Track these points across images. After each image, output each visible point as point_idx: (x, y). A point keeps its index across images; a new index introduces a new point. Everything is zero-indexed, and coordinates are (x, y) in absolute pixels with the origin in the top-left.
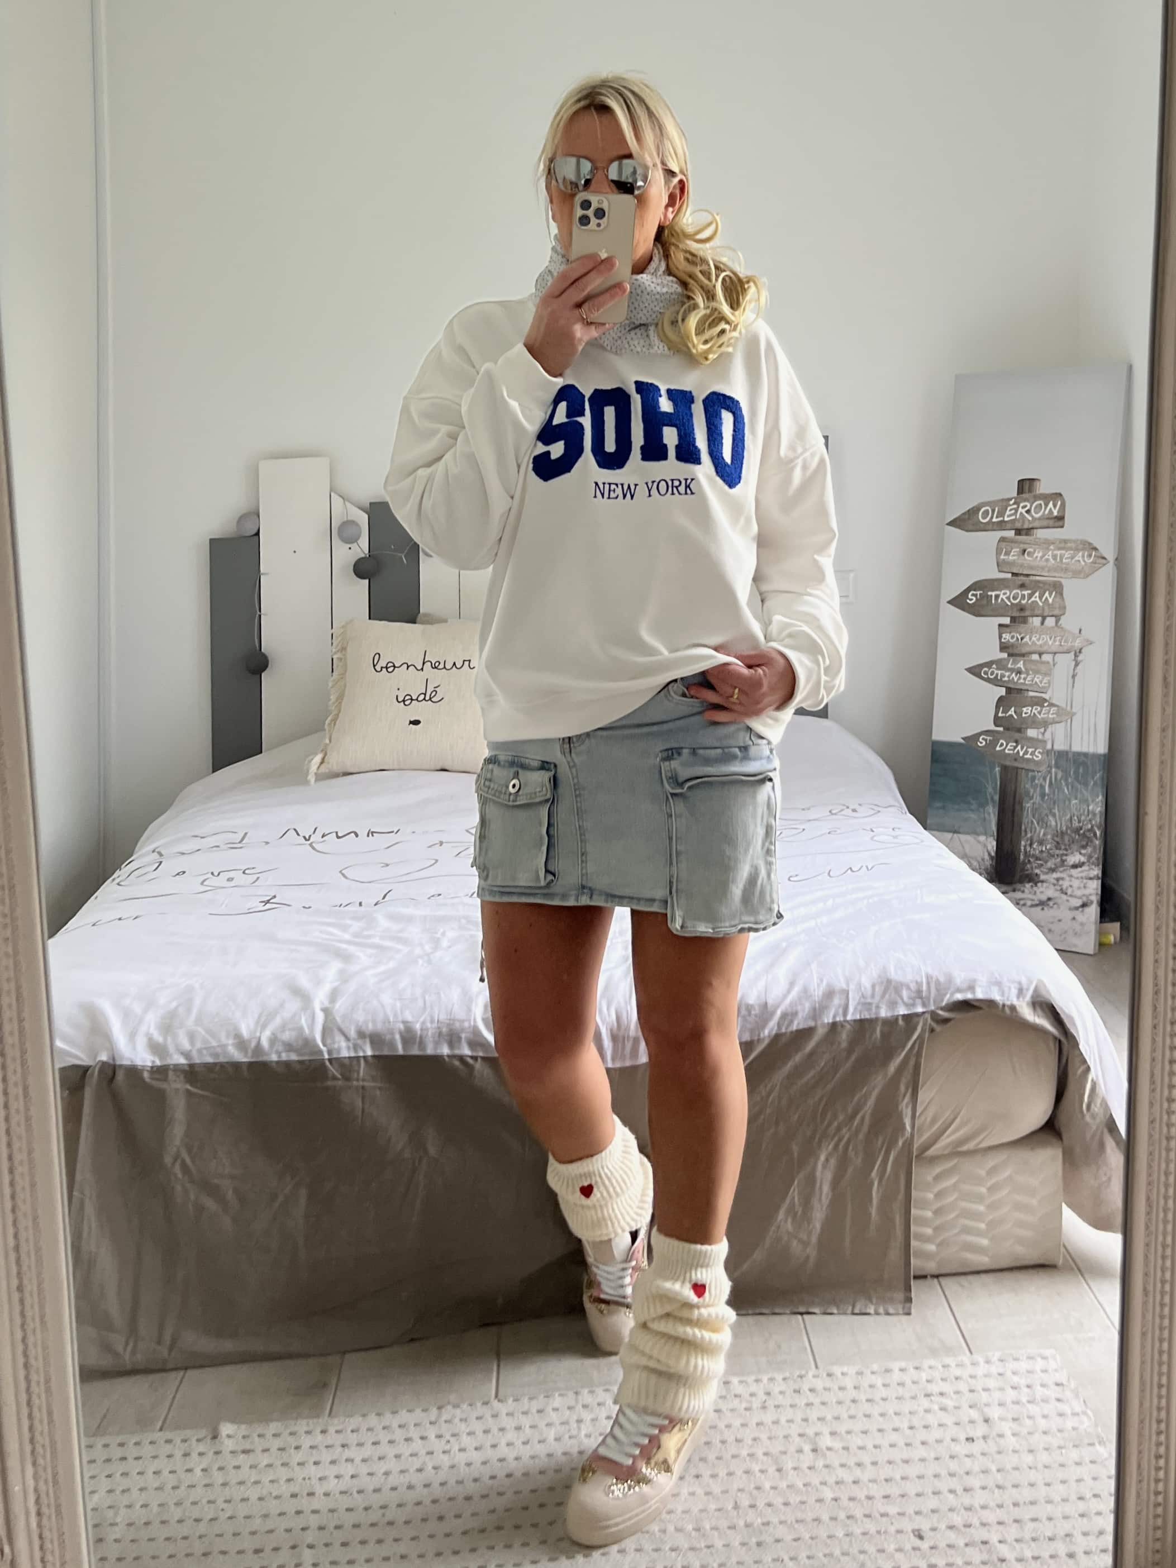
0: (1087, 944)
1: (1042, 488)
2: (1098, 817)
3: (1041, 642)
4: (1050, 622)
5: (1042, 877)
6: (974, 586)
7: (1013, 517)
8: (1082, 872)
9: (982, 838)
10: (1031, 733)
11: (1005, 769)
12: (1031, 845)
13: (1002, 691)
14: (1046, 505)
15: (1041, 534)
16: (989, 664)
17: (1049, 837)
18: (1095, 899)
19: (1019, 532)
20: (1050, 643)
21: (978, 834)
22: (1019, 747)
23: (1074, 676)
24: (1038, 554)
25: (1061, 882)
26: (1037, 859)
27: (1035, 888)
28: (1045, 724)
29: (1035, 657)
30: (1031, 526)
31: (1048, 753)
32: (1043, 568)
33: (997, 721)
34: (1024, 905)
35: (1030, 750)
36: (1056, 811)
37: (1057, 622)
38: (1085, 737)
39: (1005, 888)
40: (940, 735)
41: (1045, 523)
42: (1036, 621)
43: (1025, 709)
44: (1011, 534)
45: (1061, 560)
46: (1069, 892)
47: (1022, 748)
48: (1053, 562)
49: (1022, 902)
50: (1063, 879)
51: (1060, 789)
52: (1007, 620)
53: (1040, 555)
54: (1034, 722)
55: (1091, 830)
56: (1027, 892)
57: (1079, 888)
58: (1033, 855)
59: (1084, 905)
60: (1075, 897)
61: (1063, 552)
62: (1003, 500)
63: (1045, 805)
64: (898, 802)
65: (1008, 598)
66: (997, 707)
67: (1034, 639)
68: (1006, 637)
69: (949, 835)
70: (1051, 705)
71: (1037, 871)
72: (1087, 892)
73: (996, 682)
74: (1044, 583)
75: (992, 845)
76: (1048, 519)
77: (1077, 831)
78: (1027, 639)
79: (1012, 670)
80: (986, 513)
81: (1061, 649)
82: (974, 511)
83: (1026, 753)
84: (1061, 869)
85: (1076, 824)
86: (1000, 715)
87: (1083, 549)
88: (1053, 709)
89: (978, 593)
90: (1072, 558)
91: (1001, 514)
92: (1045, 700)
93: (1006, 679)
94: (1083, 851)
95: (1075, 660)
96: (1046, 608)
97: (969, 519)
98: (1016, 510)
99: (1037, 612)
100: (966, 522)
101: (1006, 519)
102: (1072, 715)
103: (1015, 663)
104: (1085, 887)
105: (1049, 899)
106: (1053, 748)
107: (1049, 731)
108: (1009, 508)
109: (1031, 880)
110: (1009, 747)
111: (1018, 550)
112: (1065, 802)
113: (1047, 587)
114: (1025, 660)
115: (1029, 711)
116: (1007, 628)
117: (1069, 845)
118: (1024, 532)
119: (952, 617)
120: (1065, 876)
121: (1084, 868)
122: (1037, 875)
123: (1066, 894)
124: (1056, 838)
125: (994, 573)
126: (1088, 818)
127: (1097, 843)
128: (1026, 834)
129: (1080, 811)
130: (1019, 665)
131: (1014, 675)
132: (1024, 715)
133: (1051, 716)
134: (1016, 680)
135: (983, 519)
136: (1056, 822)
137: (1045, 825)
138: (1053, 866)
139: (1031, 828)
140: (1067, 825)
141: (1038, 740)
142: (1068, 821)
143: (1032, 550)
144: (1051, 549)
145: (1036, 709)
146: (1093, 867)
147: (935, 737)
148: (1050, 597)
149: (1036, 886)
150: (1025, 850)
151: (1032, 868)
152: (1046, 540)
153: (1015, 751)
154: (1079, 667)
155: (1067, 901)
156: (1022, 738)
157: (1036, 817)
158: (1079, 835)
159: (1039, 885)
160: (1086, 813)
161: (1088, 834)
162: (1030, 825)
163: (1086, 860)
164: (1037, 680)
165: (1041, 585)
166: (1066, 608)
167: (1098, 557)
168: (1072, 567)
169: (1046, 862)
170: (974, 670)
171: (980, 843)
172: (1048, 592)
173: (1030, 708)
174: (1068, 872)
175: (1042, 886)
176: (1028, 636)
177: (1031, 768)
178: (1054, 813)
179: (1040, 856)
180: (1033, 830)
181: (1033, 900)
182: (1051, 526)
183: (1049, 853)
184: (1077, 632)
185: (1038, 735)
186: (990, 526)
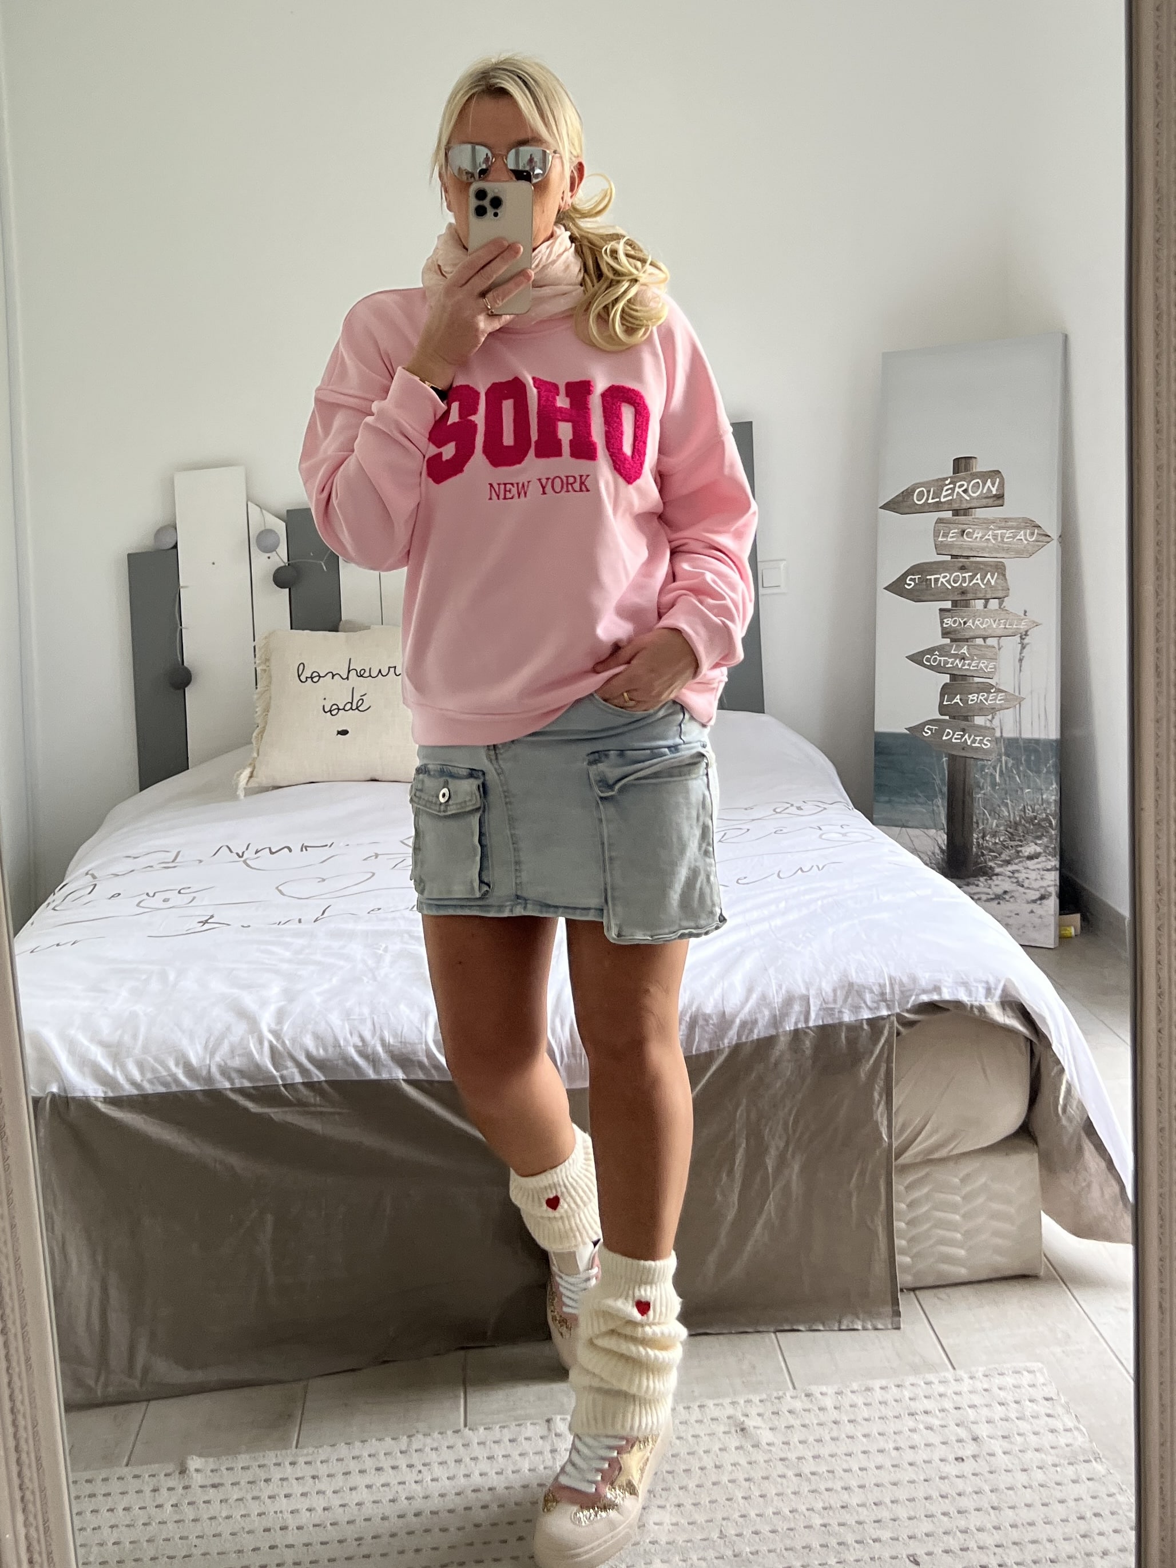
0: (1048, 938)
1: (979, 467)
2: (1053, 805)
3: (984, 626)
4: (994, 604)
5: (998, 870)
6: (913, 571)
7: (950, 498)
8: (1039, 863)
9: (932, 832)
10: (979, 720)
11: (952, 758)
12: (983, 837)
14: (984, 484)
15: (980, 513)
16: (931, 651)
17: (1002, 828)
18: (1053, 890)
19: (956, 512)
20: (994, 626)
22: (966, 736)
23: (1021, 660)
24: (978, 535)
25: (1016, 875)
26: (991, 851)
27: (989, 882)
28: (993, 710)
29: (980, 641)
30: (969, 506)
31: (997, 739)
32: (983, 549)
33: (942, 709)
34: (979, 899)
35: (978, 738)
36: (1009, 801)
37: (1000, 604)
38: (1036, 719)
39: (959, 882)
40: (882, 725)
41: (984, 502)
42: (979, 604)
43: (970, 696)
44: (949, 514)
45: (1003, 540)
46: (1026, 885)
47: (970, 737)
48: (994, 542)
49: (976, 897)
50: (1018, 871)
51: (1012, 778)
52: (948, 605)
53: (980, 535)
54: (982, 710)
55: (1047, 819)
56: (981, 886)
57: (1036, 880)
58: (986, 848)
59: (1043, 898)
60: (1033, 889)
61: (1005, 531)
62: (937, 480)
63: (996, 796)
64: (844, 798)
65: (948, 581)
66: (942, 695)
67: (977, 622)
68: (949, 622)
69: (898, 829)
70: (1000, 691)
71: (991, 864)
72: (1045, 883)
73: (939, 669)
74: (985, 564)
75: (942, 838)
76: (987, 498)
77: (1031, 820)
78: (970, 623)
79: (955, 656)
80: (921, 493)
81: (1006, 632)
82: (908, 493)
83: (974, 741)
84: (1016, 861)
85: (1030, 814)
86: (945, 703)
87: (1025, 528)
88: (1001, 696)
89: (917, 577)
90: (1014, 537)
91: (937, 495)
92: (992, 686)
93: (949, 665)
94: (1038, 842)
95: (1022, 644)
96: (988, 590)
97: (903, 501)
98: (953, 489)
99: (981, 595)
100: (900, 504)
101: (943, 500)
102: (1020, 700)
103: (959, 648)
104: (1042, 879)
105: (1005, 892)
106: (1002, 736)
107: (997, 718)
108: (946, 488)
109: (985, 874)
110: (955, 736)
111: (956, 531)
112: (1017, 791)
113: (989, 568)
114: (968, 646)
115: (975, 698)
116: (948, 613)
117: (1024, 836)
118: (962, 512)
119: (891, 604)
120: (1021, 869)
121: (1040, 860)
122: (991, 868)
123: (1023, 886)
124: (1009, 829)
125: (932, 557)
126: (1042, 807)
127: (1053, 832)
128: (978, 827)
129: (1033, 800)
130: (962, 651)
131: (957, 661)
132: (970, 703)
133: (998, 702)
134: (960, 666)
135: (918, 500)
136: (1009, 812)
137: (997, 816)
138: (1008, 858)
139: (983, 819)
140: (1020, 816)
141: (986, 728)
142: (1021, 810)
143: (971, 530)
144: (991, 529)
145: (983, 696)
146: (1050, 857)
147: (879, 728)
148: (992, 578)
149: (991, 879)
150: (978, 843)
151: (986, 862)
152: (985, 519)
153: (963, 740)
154: (1025, 650)
155: (1025, 893)
156: (971, 726)
157: (988, 807)
158: (1033, 825)
159: (994, 878)
160: (1040, 802)
161: (1043, 824)
162: (982, 816)
163: (1042, 851)
164: (982, 665)
165: (982, 566)
166: (1009, 589)
167: (1040, 535)
168: (1014, 546)
169: (1000, 854)
170: (915, 658)
171: (929, 836)
172: (989, 574)
173: (976, 695)
174: (1024, 864)
175: (997, 879)
176: (971, 621)
177: (980, 757)
178: (1007, 803)
179: (993, 848)
180: (985, 822)
181: (988, 894)
182: (990, 505)
183: (1003, 845)
184: (1022, 614)
185: (985, 723)
186: (926, 507)
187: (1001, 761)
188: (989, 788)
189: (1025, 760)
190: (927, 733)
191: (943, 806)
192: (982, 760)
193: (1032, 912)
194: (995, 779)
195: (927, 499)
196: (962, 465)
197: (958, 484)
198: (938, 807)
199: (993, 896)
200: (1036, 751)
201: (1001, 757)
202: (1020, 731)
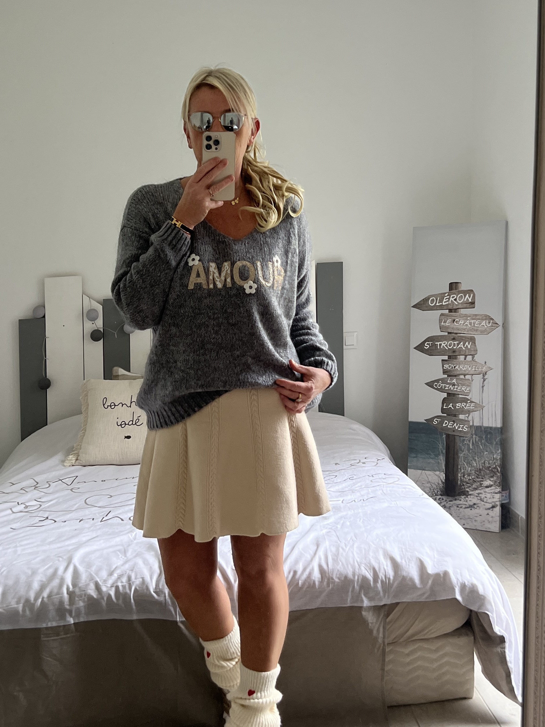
0: (496, 527)
1: (462, 287)
2: (499, 461)
3: (465, 369)
4: (469, 358)
5: (470, 493)
6: (428, 340)
7: (448, 303)
8: (491, 490)
9: (438, 473)
10: (461, 417)
11: (448, 436)
12: (464, 476)
14: (465, 296)
15: (463, 311)
16: (437, 381)
17: (473, 472)
18: (499, 504)
20: (470, 369)
21: (435, 471)
22: (455, 424)
23: (483, 387)
25: (480, 495)
26: (468, 483)
27: (467, 499)
28: (469, 412)
29: (462, 377)
30: (457, 307)
31: (471, 427)
32: (464, 329)
33: (443, 410)
34: (461, 507)
35: (461, 426)
36: (476, 458)
37: (473, 358)
38: (490, 416)
39: (451, 498)
40: (413, 418)
41: (465, 305)
42: (462, 358)
43: (457, 404)
44: (447, 311)
45: (474, 326)
46: (485, 500)
47: (457, 425)
48: (470, 326)
49: (460, 506)
50: (481, 493)
52: (446, 358)
53: (463, 322)
54: (462, 411)
55: (495, 468)
56: (462, 501)
57: (490, 498)
58: (465, 482)
59: (493, 507)
60: (489, 503)
61: (475, 321)
62: (441, 294)
63: (470, 455)
65: (446, 346)
66: (443, 404)
67: (461, 367)
68: (446, 366)
69: (420, 472)
70: (472, 402)
71: (467, 489)
72: (494, 500)
73: (441, 390)
74: (465, 337)
75: (443, 476)
76: (467, 303)
77: (488, 468)
78: (457, 368)
79: (450, 384)
80: (433, 300)
81: (476, 372)
82: (426, 300)
83: (459, 427)
84: (480, 488)
85: (487, 465)
86: (444, 407)
87: (486, 319)
88: (473, 404)
89: (430, 343)
90: (480, 324)
91: (441, 301)
92: (468, 400)
93: (447, 388)
94: (492, 479)
95: (484, 378)
96: (467, 350)
97: (424, 304)
98: (449, 299)
99: (462, 353)
100: (422, 305)
101: (444, 304)
102: (482, 407)
103: (451, 380)
104: (493, 498)
105: (475, 504)
106: (473, 425)
107: (471, 416)
108: (445, 298)
109: (464, 494)
110: (450, 425)
111: (450, 320)
112: (481, 453)
113: (467, 339)
114: (457, 379)
116: (446, 362)
117: (484, 476)
118: (454, 310)
119: (416, 356)
120: (483, 492)
121: (492, 488)
122: (468, 491)
123: (483, 501)
124: (477, 472)
125: (438, 333)
126: (493, 462)
127: (499, 474)
128: (461, 471)
129: (489, 458)
130: (453, 381)
131: (451, 386)
132: (457, 408)
133: (471, 408)
134: (452, 389)
135: (431, 304)
136: (477, 464)
137: (471, 466)
138: (476, 487)
140: (482, 466)
141: (466, 421)
142: (483, 463)
143: (458, 320)
144: (468, 320)
145: (464, 404)
146: (497, 487)
147: (410, 419)
148: (469, 345)
149: (467, 497)
151: (465, 488)
152: (466, 314)
153: (453, 426)
154: (485, 382)
155: (484, 505)
156: (457, 420)
157: (466, 461)
158: (489, 470)
159: (469, 496)
160: (492, 459)
161: (493, 470)
162: (463, 465)
163: (493, 484)
164: (464, 389)
165: (464, 339)
166: (477, 350)
167: (494, 323)
168: (480, 329)
169: (472, 485)
170: (429, 384)
171: (437, 475)
172: (467, 342)
173: (460, 404)
174: (484, 490)
175: (471, 497)
176: (458, 366)
177: (462, 436)
178: (476, 459)
179: (469, 482)
180: (465, 468)
181: (466, 505)
182: (468, 307)
183: (474, 480)
184: (484, 364)
185: (465, 418)
186: (436, 307)
188: (467, 451)
190: (435, 422)
192: (463, 437)
193: (488, 514)
195: (436, 303)
197: (452, 296)
198: (441, 460)
199: (468, 506)
200: (490, 433)
201: (473, 436)
202: (483, 422)
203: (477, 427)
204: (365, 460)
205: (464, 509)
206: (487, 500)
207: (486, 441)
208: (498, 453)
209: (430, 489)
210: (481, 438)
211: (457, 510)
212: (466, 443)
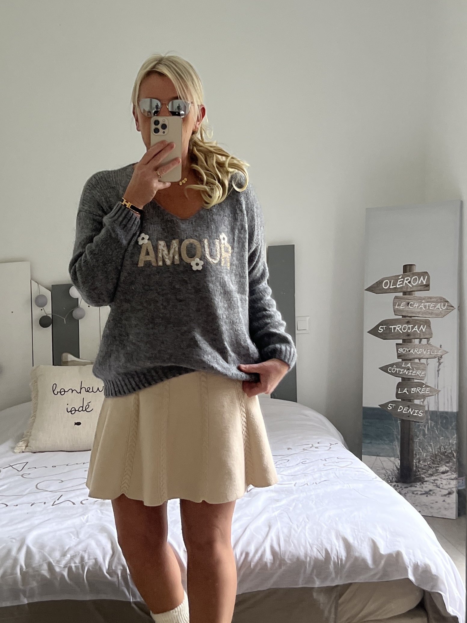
0: (452, 514)
1: (417, 270)
3: (419, 353)
4: (424, 341)
5: (426, 479)
7: (402, 286)
8: (447, 476)
9: (392, 459)
10: (417, 402)
11: (402, 421)
12: (419, 462)
13: (400, 380)
14: (419, 279)
15: (417, 294)
16: (392, 365)
17: (429, 457)
18: (455, 490)
20: (425, 353)
21: (390, 457)
22: (410, 410)
23: (438, 371)
24: (416, 305)
25: (436, 482)
27: (422, 485)
28: (424, 397)
29: (417, 361)
30: (411, 290)
31: (426, 412)
32: (419, 312)
33: (397, 396)
34: (417, 494)
35: (416, 411)
37: (428, 341)
38: (446, 402)
39: (406, 485)
40: (367, 403)
41: (419, 288)
42: (417, 341)
43: (412, 389)
44: (401, 294)
45: (429, 308)
46: (441, 486)
47: (412, 410)
48: (424, 309)
49: (415, 493)
50: (437, 480)
51: (434, 432)
52: (400, 341)
53: (417, 305)
54: (417, 396)
55: (451, 453)
56: (418, 487)
57: (446, 484)
58: (421, 468)
59: (450, 493)
60: (445, 489)
61: (430, 304)
62: (395, 276)
63: (426, 440)
65: (401, 329)
66: (397, 388)
67: (415, 351)
68: (401, 350)
69: (374, 458)
70: (427, 386)
71: (423, 476)
72: (451, 486)
73: (396, 375)
74: (420, 320)
75: (398, 462)
76: (421, 286)
77: (443, 454)
78: (412, 351)
79: (404, 368)
80: (387, 283)
81: (431, 356)
82: (380, 282)
83: (414, 412)
84: (436, 474)
85: (443, 450)
86: (399, 392)
87: (441, 302)
88: (428, 389)
89: (384, 327)
90: (435, 307)
91: (395, 284)
92: (423, 384)
93: (401, 373)
94: (447, 465)
95: (439, 362)
96: (422, 334)
97: (377, 287)
98: (403, 281)
99: (417, 337)
100: (376, 288)
101: (398, 287)
102: (438, 392)
103: (406, 364)
104: (449, 484)
105: (430, 490)
106: (428, 410)
107: (426, 400)
108: (399, 280)
109: (420, 481)
110: (405, 410)
111: (405, 303)
112: (436, 438)
113: (421, 323)
114: (411, 363)
115: (415, 390)
116: (401, 346)
117: (440, 462)
118: (408, 293)
119: (371, 341)
120: (439, 478)
121: (449, 473)
122: (423, 478)
123: (439, 487)
124: (432, 458)
125: (392, 316)
126: (449, 447)
127: (455, 460)
128: (416, 456)
130: (408, 365)
131: (405, 371)
132: (412, 392)
133: (426, 392)
134: (407, 373)
135: (385, 287)
136: (432, 449)
137: (426, 451)
138: (432, 473)
139: (419, 453)
140: (438, 451)
141: (421, 406)
142: (438, 448)
143: (413, 303)
144: (423, 302)
145: (419, 389)
146: (453, 473)
147: (364, 405)
148: (424, 328)
149: (423, 484)
150: (416, 465)
151: (420, 474)
152: (420, 297)
153: (408, 412)
154: (440, 366)
155: (440, 491)
156: (411, 405)
157: (421, 447)
158: (444, 456)
159: (425, 483)
160: (448, 444)
161: (449, 455)
162: (418, 451)
163: (449, 469)
164: (419, 373)
165: (418, 322)
166: (432, 334)
167: (449, 306)
168: (435, 312)
169: (428, 471)
170: (384, 369)
171: (391, 461)
172: (422, 326)
173: (415, 388)
174: (440, 476)
175: (426, 484)
176: (412, 350)
177: (417, 421)
178: (431, 444)
179: (424, 468)
180: (420, 454)
181: (422, 491)
182: (422, 290)
183: (429, 466)
184: (439, 347)
185: (420, 403)
186: (390, 290)
187: (428, 424)
189: (440, 423)
190: (390, 408)
191: (399, 446)
192: (419, 422)
193: (444, 501)
194: (425, 432)
195: (390, 286)
196: (407, 269)
197: (406, 278)
198: (396, 446)
199: (424, 492)
200: (446, 418)
201: (428, 421)
202: (438, 407)
203: (432, 412)
204: (317, 445)
205: (419, 496)
206: (443, 486)
207: (442, 426)
208: (454, 438)
209: (385, 476)
210: (436, 423)
211: (413, 497)
212: (421, 429)
